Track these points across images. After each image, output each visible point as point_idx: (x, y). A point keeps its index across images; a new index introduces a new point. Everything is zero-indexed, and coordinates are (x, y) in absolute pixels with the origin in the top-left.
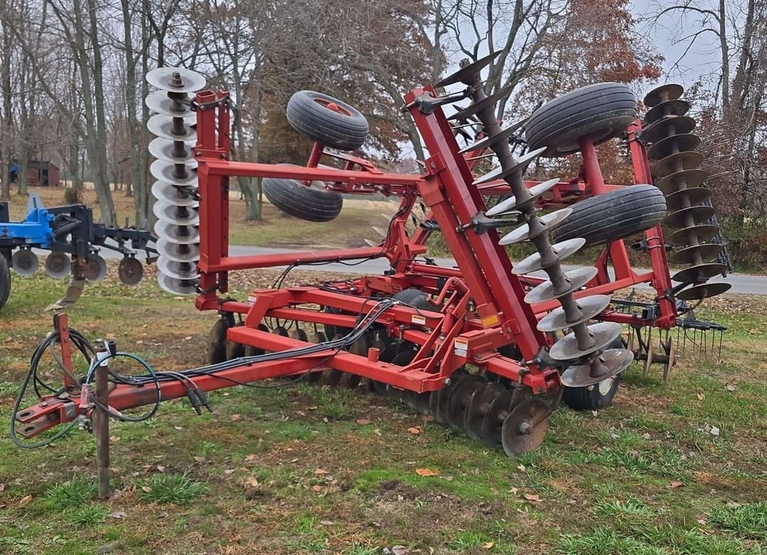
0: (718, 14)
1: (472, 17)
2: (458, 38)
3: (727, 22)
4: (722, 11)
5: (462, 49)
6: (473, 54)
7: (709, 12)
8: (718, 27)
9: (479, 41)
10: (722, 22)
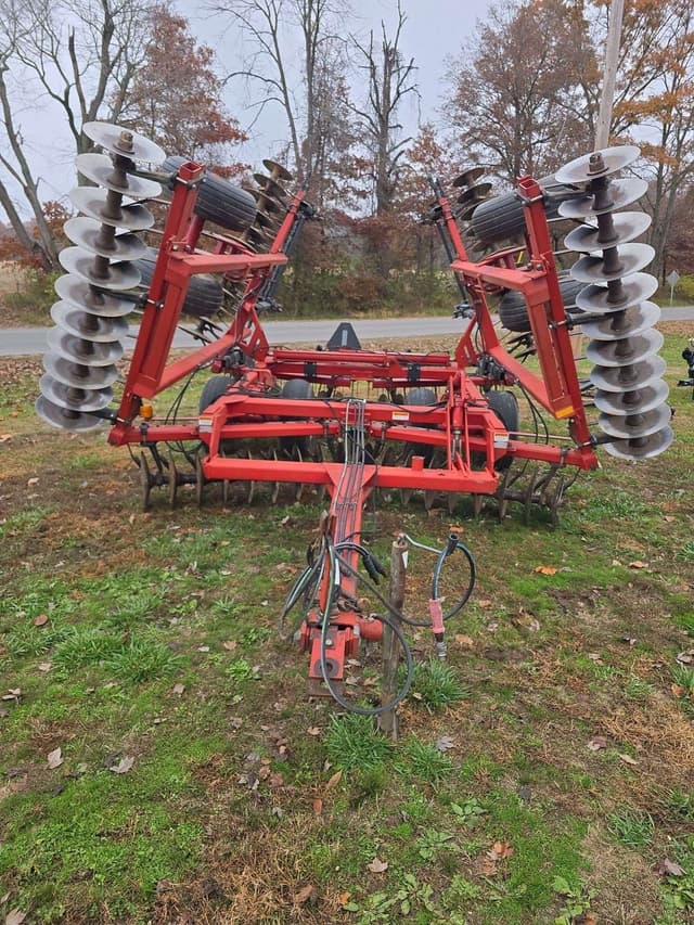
0: (281, 85)
1: (55, 57)
2: (42, 78)
3: (289, 93)
4: (283, 81)
5: (50, 92)
6: (63, 99)
7: (273, 82)
8: (281, 96)
9: (69, 87)
10: (285, 92)
